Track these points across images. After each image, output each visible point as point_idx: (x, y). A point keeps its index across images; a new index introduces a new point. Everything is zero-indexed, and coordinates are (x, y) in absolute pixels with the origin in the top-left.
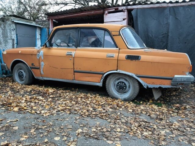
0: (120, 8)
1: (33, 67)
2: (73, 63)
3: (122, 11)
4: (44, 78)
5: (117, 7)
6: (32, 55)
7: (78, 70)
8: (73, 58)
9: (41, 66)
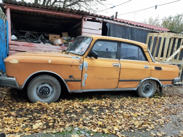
0: (97, 19)
1: (72, 79)
2: (119, 73)
3: (98, 21)
4: (83, 90)
5: (95, 17)
6: (71, 66)
7: (123, 79)
8: (119, 69)
9: (84, 78)
